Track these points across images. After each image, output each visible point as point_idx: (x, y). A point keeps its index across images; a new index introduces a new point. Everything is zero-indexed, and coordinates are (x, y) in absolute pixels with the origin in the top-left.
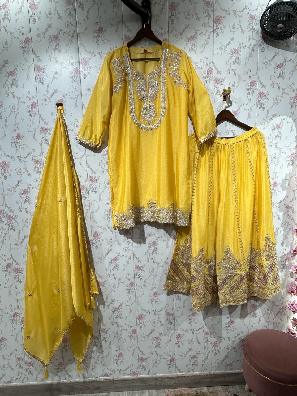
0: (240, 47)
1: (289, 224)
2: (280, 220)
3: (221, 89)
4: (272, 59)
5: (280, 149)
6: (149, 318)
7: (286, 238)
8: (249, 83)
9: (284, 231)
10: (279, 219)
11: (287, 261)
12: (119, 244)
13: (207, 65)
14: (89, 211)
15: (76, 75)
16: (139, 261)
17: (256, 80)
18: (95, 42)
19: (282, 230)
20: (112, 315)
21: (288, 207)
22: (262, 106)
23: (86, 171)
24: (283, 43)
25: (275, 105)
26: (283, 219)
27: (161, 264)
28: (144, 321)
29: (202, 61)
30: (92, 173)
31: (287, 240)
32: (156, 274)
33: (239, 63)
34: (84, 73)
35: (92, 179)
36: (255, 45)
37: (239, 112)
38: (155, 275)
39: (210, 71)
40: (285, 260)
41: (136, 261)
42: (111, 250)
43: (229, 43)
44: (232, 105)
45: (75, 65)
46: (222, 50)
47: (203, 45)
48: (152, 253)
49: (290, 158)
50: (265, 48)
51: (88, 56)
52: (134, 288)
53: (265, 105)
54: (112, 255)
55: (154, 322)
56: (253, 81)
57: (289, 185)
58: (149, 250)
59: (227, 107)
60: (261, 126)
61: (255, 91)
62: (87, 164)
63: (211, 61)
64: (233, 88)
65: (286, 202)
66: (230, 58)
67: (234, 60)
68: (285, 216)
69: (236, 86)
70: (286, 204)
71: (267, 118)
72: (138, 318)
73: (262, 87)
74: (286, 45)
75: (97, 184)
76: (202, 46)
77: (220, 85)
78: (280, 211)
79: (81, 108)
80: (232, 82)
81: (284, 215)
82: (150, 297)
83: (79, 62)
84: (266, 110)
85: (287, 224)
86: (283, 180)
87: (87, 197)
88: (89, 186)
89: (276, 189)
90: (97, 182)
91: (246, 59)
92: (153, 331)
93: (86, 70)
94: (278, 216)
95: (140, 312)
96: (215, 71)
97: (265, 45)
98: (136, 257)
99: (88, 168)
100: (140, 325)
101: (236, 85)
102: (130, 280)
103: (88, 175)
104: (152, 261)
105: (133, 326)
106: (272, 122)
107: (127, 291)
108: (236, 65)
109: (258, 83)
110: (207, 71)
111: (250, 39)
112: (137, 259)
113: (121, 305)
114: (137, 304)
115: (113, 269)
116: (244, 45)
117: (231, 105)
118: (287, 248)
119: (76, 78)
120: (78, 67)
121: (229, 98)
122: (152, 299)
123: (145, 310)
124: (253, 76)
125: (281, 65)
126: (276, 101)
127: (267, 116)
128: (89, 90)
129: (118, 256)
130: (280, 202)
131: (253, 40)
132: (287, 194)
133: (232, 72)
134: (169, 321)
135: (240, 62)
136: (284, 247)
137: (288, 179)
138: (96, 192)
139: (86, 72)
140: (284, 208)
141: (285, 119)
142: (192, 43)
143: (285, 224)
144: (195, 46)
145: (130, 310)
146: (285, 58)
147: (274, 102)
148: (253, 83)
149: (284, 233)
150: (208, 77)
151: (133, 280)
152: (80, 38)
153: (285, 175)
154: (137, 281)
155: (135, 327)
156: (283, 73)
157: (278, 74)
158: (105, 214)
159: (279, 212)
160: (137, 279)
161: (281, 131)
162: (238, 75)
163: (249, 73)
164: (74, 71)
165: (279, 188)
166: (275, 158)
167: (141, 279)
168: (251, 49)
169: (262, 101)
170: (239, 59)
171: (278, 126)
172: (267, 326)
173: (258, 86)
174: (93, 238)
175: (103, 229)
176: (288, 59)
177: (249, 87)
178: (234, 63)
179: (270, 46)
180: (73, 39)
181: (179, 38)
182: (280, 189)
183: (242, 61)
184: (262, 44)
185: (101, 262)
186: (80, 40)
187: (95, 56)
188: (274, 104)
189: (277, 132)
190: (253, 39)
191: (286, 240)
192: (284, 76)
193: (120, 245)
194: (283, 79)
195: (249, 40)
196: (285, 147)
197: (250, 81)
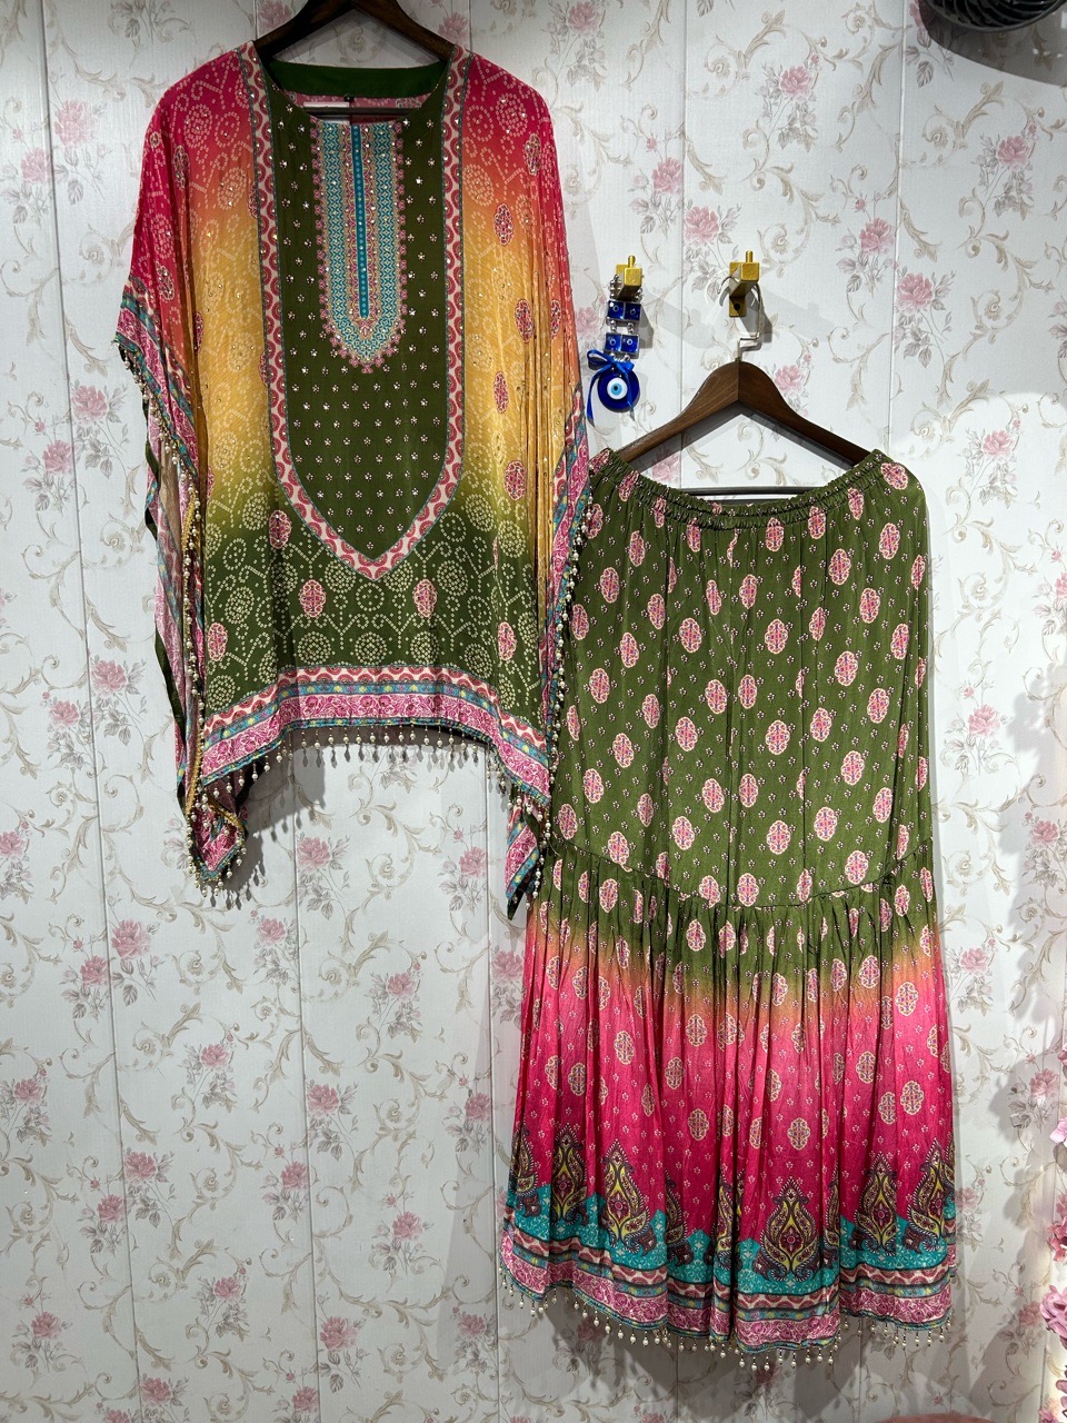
0: (815, 60)
1: (1047, 911)
2: (1006, 890)
3: (721, 260)
4: (970, 119)
5: (1008, 550)
6: (373, 1337)
7: (1033, 979)
8: (857, 234)
9: (1026, 944)
10: (1002, 884)
11: (1042, 1090)
12: (235, 984)
13: (651, 144)
14: (94, 825)
15: (34, 187)
16: (329, 1066)
17: (891, 222)
18: (123, 34)
19: (1014, 940)
20: (202, 1318)
21: (1045, 831)
22: (919, 346)
23: (83, 634)
24: (1019, 45)
25: (985, 340)
26: (1022, 886)
27: (432, 1085)
28: (352, 1352)
29: (631, 126)
30: (109, 645)
31: (1040, 991)
32: (411, 1129)
33: (807, 135)
34: (70, 178)
35: (111, 675)
36: (886, 50)
37: (805, 373)
38: (402, 1136)
39: (668, 175)
40: (1033, 1083)
41: (313, 1065)
42: (196, 1008)
43: (759, 42)
44: (774, 336)
45: (27, 137)
46: (726, 74)
47: (634, 48)
48: (392, 1030)
49: (1053, 597)
50: (935, 65)
51: (90, 96)
52: (302, 1194)
53: (932, 341)
54: (201, 1035)
55: (399, 1358)
56: (877, 223)
57: (1048, 723)
58: (374, 1018)
59: (749, 349)
60: (914, 440)
61: (887, 273)
62: (85, 601)
63: (674, 129)
64: (775, 256)
65: (1035, 806)
66: (767, 114)
67: (784, 123)
68: (1032, 874)
69: (790, 249)
70: (1035, 813)
71: (940, 402)
72: (324, 1338)
73: (919, 254)
74: (1036, 52)
75: (134, 699)
76: (630, 56)
77: (713, 245)
78: (1007, 846)
79: (59, 340)
80: (776, 230)
81: (1026, 867)
82: (381, 1240)
83: (49, 124)
84: (937, 363)
85: (1040, 912)
86: (1019, 701)
87: (87, 759)
88: (94, 706)
89: (988, 741)
90: (130, 688)
91: (841, 118)
92: (394, 1399)
93: (82, 163)
94: (997, 871)
95: (336, 1309)
96: (692, 177)
97: (936, 53)
98: (313, 1048)
99: (90, 622)
100: (333, 1372)
101: (794, 241)
102: (287, 1154)
103: (92, 656)
104: (392, 1070)
105: (298, 1373)
106: (965, 419)
107: (273, 1208)
108: (794, 145)
109: (902, 235)
110: (655, 176)
111: (859, 22)
112: (319, 1055)
113: (243, 1271)
114: (319, 1268)
115: (207, 1100)
116: (830, 51)
117: (769, 340)
118: (1040, 1028)
119: (32, 200)
120: (45, 148)
121: (759, 305)
122: (388, 1249)
123: (356, 1301)
124: (876, 200)
125: (1012, 150)
126: (988, 323)
127: (943, 395)
128: (94, 256)
129: (230, 1038)
130: (1008, 804)
131: (876, 28)
132: (1041, 765)
133: (772, 182)
134: (470, 1356)
135: (812, 133)
136: (1027, 1020)
137: (1044, 695)
138: (125, 734)
139: (81, 173)
140: (1025, 833)
141: (1033, 408)
142: (581, 41)
143: (1031, 913)
144: (597, 56)
145: (287, 1296)
146: (1030, 115)
147: (978, 327)
148: (875, 235)
149: (1024, 957)
150: (656, 205)
151: (299, 1157)
152: (53, 14)
153: (1031, 678)
154: (320, 1162)
155: (310, 1381)
156: (1024, 187)
157: (1000, 191)
158: (167, 837)
159: (998, 852)
160: (320, 1149)
161: (1011, 466)
162: (804, 194)
163: (857, 186)
164: (24, 166)
165: (1001, 737)
166: (980, 591)
167: (337, 1150)
168: (867, 69)
169: (920, 320)
170: (807, 119)
171: (997, 443)
172: (945, 1401)
173: (902, 248)
174: (113, 952)
175: (161, 908)
176: (1048, 121)
177: (853, 255)
178: (783, 138)
179: (957, 58)
180: (20, 15)
181: (518, 14)
182: (1007, 744)
183: (825, 123)
184: (921, 48)
185: (151, 1064)
186: (52, 24)
187: (122, 95)
188: (976, 337)
189: (990, 471)
190: (877, 21)
191: (1034, 988)
192: (1027, 201)
193: (240, 989)
194: (1023, 214)
195: (858, 26)
196: (1032, 542)
197: (857, 223)
